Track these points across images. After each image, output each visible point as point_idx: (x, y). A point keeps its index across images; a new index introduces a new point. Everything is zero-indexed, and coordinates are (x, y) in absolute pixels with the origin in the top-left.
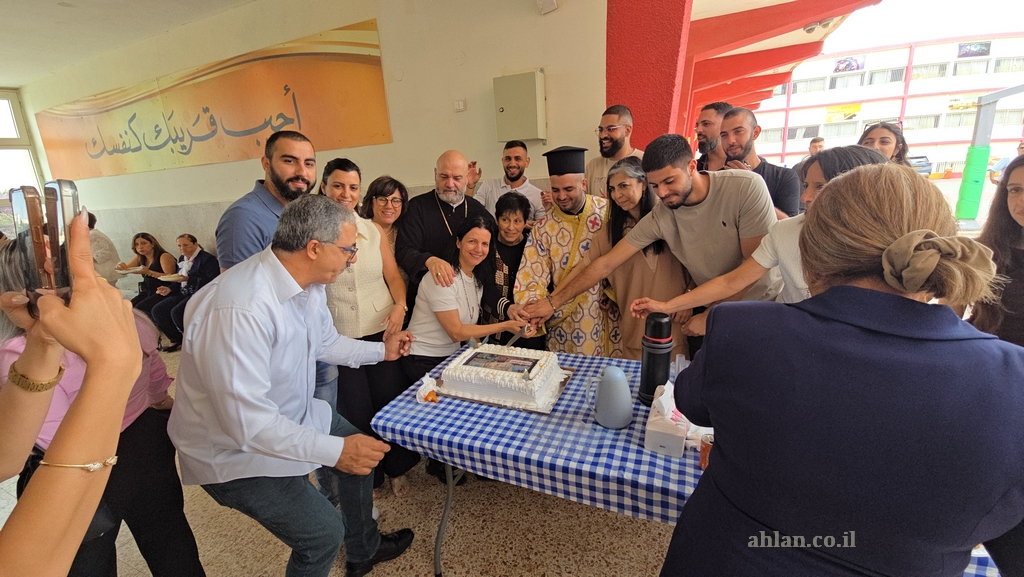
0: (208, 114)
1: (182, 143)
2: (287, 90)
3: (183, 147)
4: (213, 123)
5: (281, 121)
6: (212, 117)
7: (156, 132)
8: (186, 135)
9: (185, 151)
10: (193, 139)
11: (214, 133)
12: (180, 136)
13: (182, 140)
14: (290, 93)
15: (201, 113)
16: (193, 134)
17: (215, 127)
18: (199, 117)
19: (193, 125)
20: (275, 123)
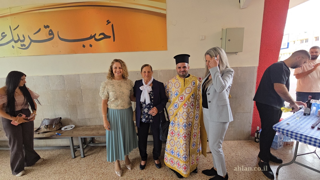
0: (48, 29)
1: (22, 43)
2: (108, 22)
3: (22, 45)
4: (51, 33)
5: (102, 36)
6: (51, 30)
9: (24, 47)
10: (32, 41)
11: (51, 39)
12: (22, 38)
13: (23, 41)
14: (110, 24)
15: (43, 28)
16: (33, 39)
17: (52, 36)
18: (40, 30)
19: (34, 34)
20: (97, 37)
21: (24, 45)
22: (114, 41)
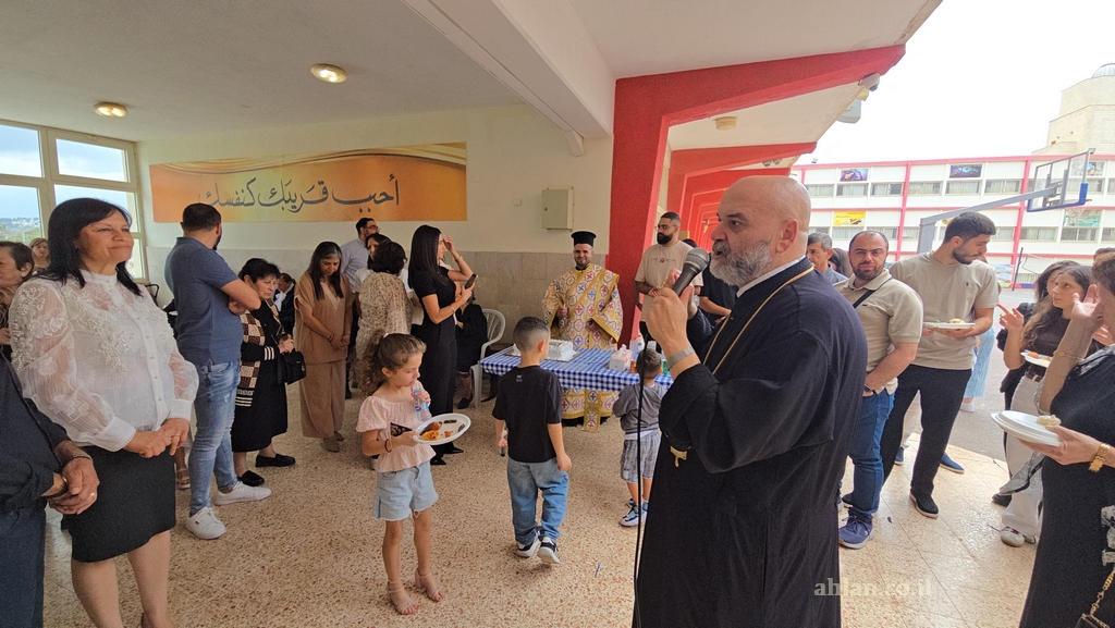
0: (322, 186)
1: (293, 204)
2: (392, 177)
3: (292, 207)
4: (325, 191)
5: (383, 197)
6: (325, 188)
7: (272, 193)
8: (299, 199)
9: (295, 211)
10: (304, 201)
11: (324, 199)
12: (293, 198)
13: (294, 202)
14: (394, 180)
15: (316, 184)
16: (305, 199)
17: (326, 195)
18: (314, 186)
19: (307, 192)
20: (378, 198)
21: (295, 207)
22: (398, 203)
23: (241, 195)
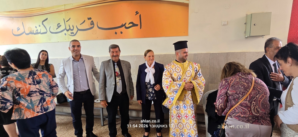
0: (90, 21)
2: (137, 13)
3: (72, 33)
4: (92, 23)
5: (131, 25)
6: (92, 21)
7: (58, 26)
8: (75, 28)
9: (73, 35)
10: (78, 30)
11: (92, 28)
12: (72, 28)
13: (72, 30)
14: (138, 15)
16: (79, 28)
17: (93, 25)
18: (85, 21)
19: (80, 24)
20: (127, 26)
21: (73, 33)
22: (141, 28)
23: (39, 28)
